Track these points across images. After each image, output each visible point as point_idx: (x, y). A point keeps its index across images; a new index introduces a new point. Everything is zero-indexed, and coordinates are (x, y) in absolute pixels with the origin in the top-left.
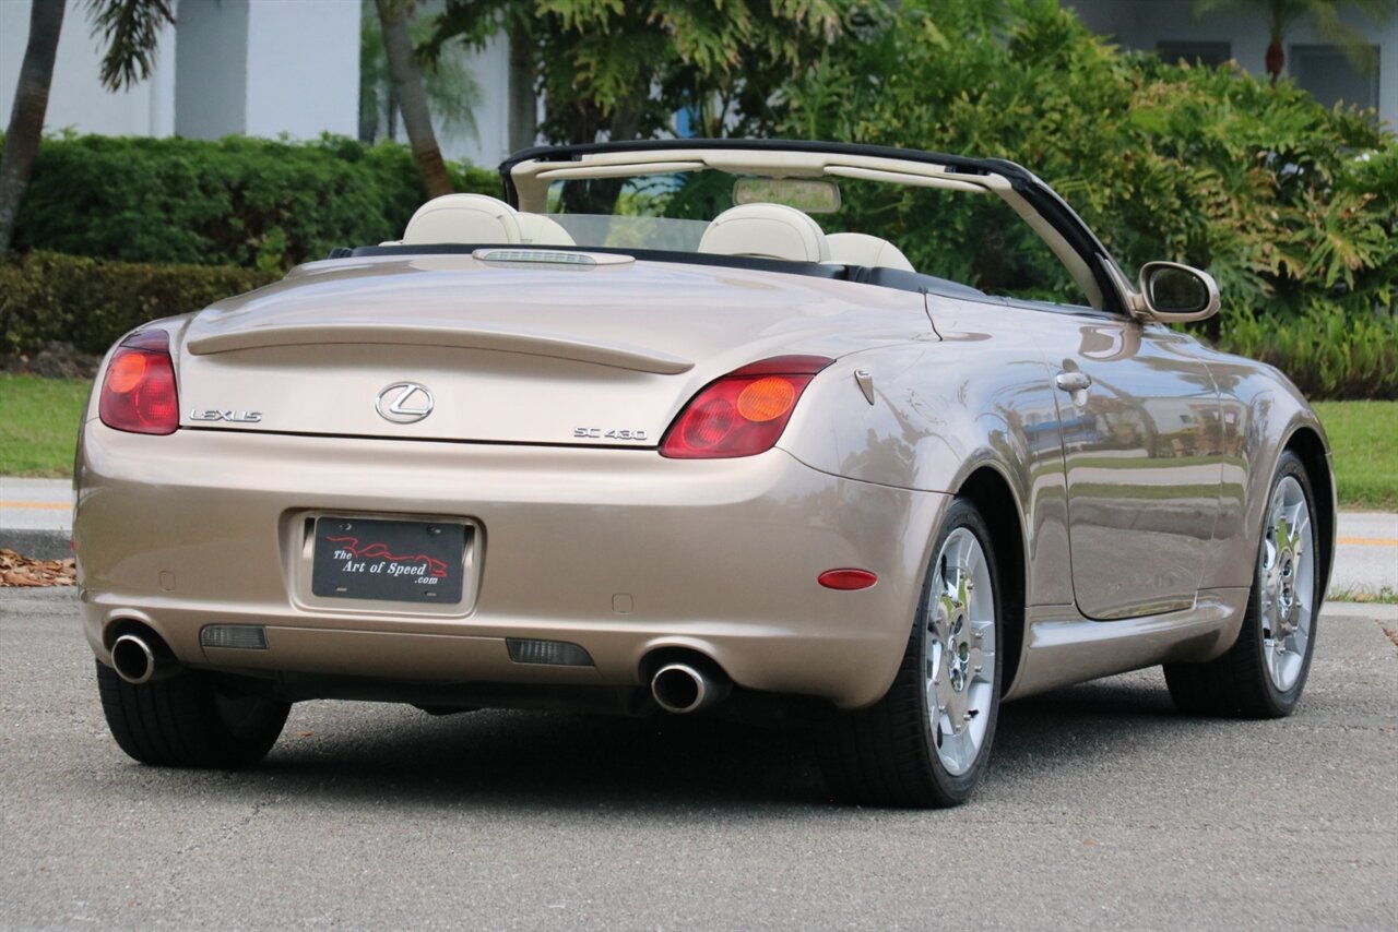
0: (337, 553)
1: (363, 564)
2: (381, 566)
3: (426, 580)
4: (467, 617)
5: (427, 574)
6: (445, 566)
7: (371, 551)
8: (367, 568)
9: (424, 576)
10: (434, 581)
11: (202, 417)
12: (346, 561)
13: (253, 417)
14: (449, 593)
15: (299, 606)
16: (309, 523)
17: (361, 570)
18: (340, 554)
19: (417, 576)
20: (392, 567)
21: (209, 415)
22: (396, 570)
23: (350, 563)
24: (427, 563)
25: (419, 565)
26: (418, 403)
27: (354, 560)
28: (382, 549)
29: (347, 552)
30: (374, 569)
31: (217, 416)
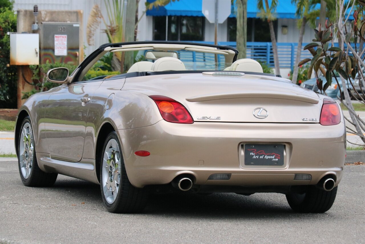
0: (251, 153)
1: (258, 156)
2: (263, 156)
3: (275, 160)
4: (287, 168)
5: (275, 158)
6: (279, 156)
7: (259, 153)
8: (259, 157)
9: (274, 159)
10: (277, 160)
11: (202, 119)
12: (253, 155)
13: (218, 118)
14: (281, 163)
15: (242, 168)
16: (242, 146)
17: (258, 158)
18: (252, 154)
19: (272, 159)
20: (266, 156)
21: (204, 118)
22: (267, 157)
23: (254, 156)
24: (275, 155)
25: (273, 156)
26: (264, 113)
27: (256, 155)
28: (263, 152)
29: (253, 153)
30: (261, 157)
31: (206, 118)
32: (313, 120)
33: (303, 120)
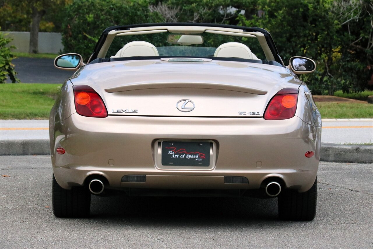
0: (169, 152)
1: (178, 155)
2: (184, 156)
3: (199, 160)
4: (213, 170)
5: (199, 158)
6: (204, 155)
7: (180, 151)
8: (179, 156)
9: (198, 158)
10: (201, 160)
11: (117, 112)
12: (172, 154)
13: (135, 111)
14: (206, 163)
15: (157, 169)
16: (159, 143)
17: (177, 157)
18: (170, 152)
19: (196, 158)
20: (187, 156)
21: (119, 111)
22: (189, 156)
23: (174, 155)
24: (199, 154)
25: (196, 155)
26: (189, 105)
28: (184, 150)
29: (173, 152)
30: (181, 157)
31: (122, 111)
32: (253, 113)
33: (240, 113)
